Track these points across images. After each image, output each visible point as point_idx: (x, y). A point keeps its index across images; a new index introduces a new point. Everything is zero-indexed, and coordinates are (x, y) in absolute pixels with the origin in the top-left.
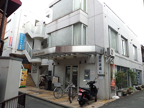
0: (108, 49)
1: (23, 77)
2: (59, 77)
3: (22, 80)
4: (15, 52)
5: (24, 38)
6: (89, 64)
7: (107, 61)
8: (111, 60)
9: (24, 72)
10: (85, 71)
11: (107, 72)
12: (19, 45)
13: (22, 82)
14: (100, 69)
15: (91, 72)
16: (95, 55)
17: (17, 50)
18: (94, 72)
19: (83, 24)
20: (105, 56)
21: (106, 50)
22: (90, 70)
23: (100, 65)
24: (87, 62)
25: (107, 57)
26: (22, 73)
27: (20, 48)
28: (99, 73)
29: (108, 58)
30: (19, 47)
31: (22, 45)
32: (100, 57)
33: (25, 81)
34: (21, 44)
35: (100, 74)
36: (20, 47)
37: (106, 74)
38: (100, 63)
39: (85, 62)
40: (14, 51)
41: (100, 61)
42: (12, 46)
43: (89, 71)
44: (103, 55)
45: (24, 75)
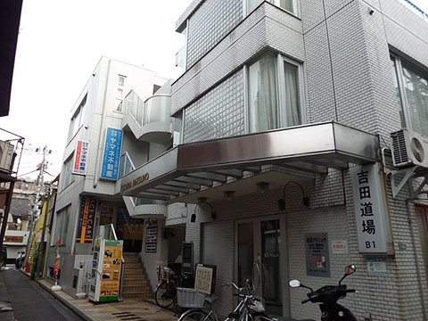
0: (398, 137)
1: (108, 265)
2: (215, 268)
3: (105, 277)
4: (95, 187)
5: (118, 143)
6: (322, 209)
7: (395, 191)
8: (416, 187)
9: (111, 249)
10: (309, 240)
11: (407, 242)
12: (105, 164)
13: (107, 282)
14: (370, 228)
15: (333, 243)
16: (344, 170)
17: (101, 180)
18: (345, 243)
19: (283, 55)
20: (387, 171)
21: (388, 143)
22: (326, 234)
23: (368, 209)
24: (314, 204)
25: (393, 172)
26: (106, 254)
27: (109, 174)
28: (363, 248)
29: (398, 179)
30: (105, 169)
31: (113, 163)
32: (364, 176)
33: (114, 279)
34: (111, 160)
35: (372, 250)
36: (107, 170)
37: (401, 249)
38: (367, 200)
39: (306, 202)
40: (92, 185)
41: (365, 192)
42: (83, 169)
43: (325, 240)
44: (376, 167)
45: (112, 260)
